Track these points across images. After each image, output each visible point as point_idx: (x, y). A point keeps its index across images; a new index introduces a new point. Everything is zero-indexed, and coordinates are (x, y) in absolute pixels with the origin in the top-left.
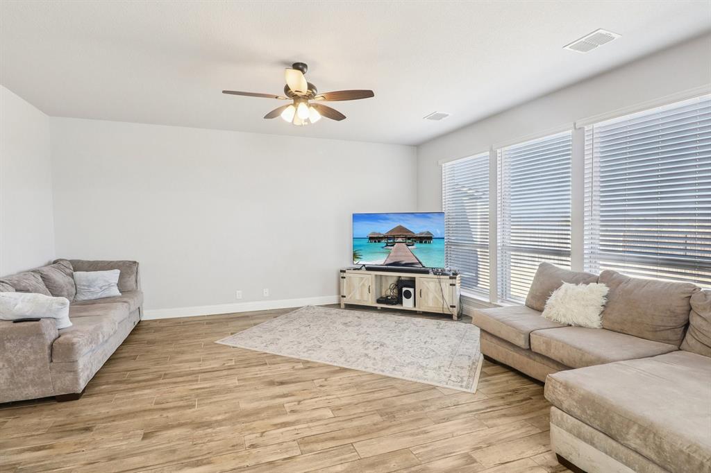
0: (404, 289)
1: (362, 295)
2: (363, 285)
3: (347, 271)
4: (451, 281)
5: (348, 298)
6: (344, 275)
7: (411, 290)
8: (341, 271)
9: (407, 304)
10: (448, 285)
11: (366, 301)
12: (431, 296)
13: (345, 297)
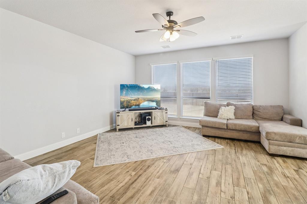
0: (147, 117)
1: (128, 123)
2: (129, 118)
3: (120, 112)
4: (166, 112)
5: (121, 125)
6: (119, 114)
7: (150, 117)
8: (117, 113)
9: (148, 123)
10: (165, 113)
11: (130, 126)
12: (159, 118)
13: (119, 125)
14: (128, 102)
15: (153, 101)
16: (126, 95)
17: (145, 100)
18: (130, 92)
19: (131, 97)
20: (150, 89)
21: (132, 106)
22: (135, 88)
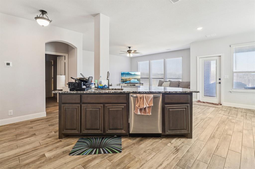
3: (121, 84)
4: (142, 85)
14: (126, 79)
15: (136, 79)
16: (125, 77)
17: (132, 79)
18: (127, 76)
19: (127, 77)
20: (135, 75)
21: (127, 81)
22: (129, 74)
